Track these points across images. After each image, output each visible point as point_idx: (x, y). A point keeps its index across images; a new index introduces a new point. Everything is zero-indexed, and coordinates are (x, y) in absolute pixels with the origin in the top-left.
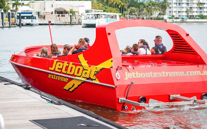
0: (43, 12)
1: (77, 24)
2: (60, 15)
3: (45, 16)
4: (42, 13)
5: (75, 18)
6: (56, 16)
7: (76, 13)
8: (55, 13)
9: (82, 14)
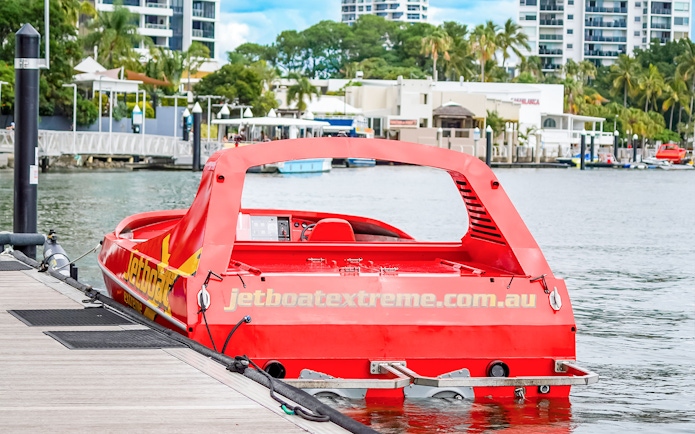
0: (392, 120)
1: (510, 166)
2: (453, 131)
3: (397, 134)
4: (388, 123)
5: (506, 144)
6: (438, 133)
7: (507, 124)
8: (435, 125)
9: (529, 131)
